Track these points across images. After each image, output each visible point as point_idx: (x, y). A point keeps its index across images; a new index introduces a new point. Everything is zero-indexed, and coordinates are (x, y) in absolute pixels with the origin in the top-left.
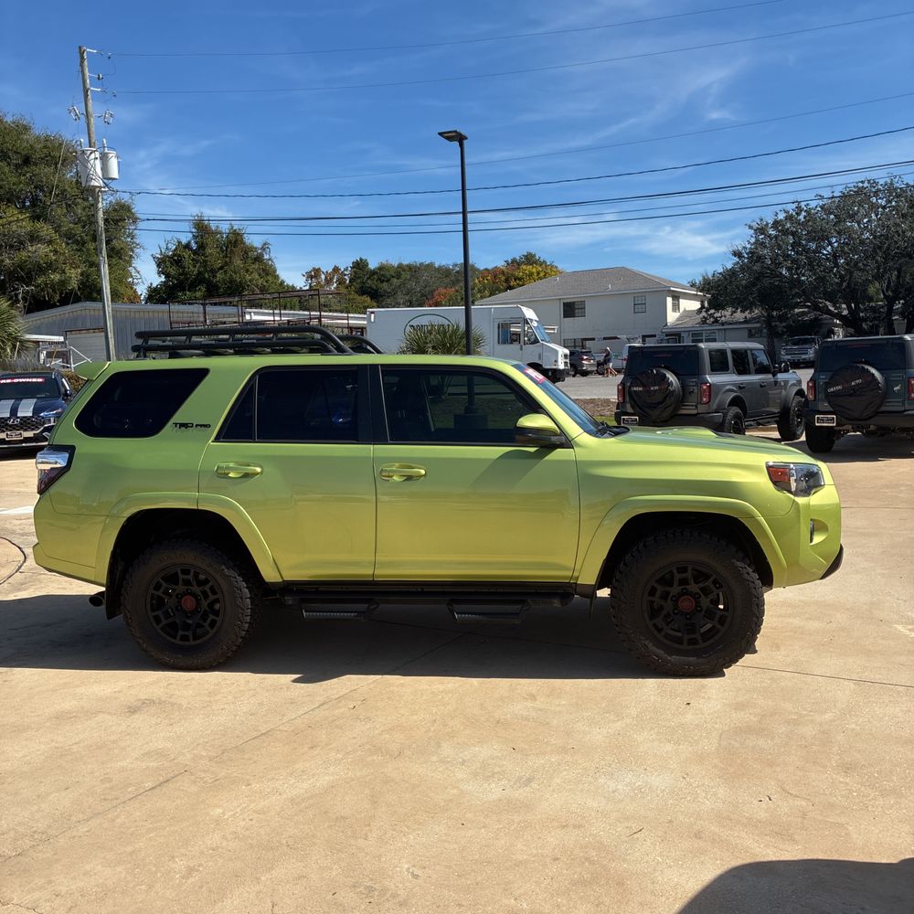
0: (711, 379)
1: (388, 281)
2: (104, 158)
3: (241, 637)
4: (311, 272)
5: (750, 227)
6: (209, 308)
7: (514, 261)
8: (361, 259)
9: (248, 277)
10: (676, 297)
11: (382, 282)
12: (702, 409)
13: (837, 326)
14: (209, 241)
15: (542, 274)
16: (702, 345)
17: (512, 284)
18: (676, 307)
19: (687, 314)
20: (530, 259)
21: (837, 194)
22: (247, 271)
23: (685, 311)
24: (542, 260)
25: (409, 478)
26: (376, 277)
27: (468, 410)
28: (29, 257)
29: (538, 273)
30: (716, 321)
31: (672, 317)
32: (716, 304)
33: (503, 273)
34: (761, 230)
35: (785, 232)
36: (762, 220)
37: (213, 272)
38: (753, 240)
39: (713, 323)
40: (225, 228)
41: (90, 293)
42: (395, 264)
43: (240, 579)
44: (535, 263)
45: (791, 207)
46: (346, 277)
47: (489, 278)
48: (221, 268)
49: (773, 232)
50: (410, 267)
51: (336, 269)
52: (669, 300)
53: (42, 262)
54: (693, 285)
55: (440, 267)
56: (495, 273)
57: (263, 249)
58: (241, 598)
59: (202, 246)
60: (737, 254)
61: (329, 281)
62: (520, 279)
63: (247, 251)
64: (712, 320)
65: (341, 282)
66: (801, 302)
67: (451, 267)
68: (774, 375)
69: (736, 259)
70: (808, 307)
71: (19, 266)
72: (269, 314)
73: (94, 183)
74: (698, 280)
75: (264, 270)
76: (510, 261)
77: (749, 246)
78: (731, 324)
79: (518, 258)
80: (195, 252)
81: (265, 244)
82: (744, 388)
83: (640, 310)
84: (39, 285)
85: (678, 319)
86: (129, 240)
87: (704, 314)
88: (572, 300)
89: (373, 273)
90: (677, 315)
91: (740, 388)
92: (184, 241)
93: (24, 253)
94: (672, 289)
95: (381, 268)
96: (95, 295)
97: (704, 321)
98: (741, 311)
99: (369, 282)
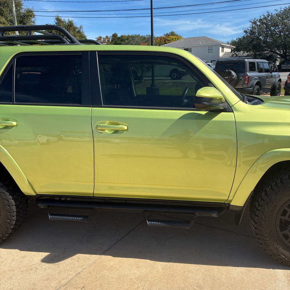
0: (249, 74)
1: (124, 41)
3: (11, 229)
4: (98, 38)
5: (251, 22)
7: (167, 34)
8: (115, 33)
10: (223, 47)
11: (122, 41)
12: (245, 86)
13: (278, 58)
14: (61, 24)
15: (177, 39)
16: (246, 60)
17: (166, 42)
18: (223, 51)
19: (227, 53)
20: (172, 34)
21: (282, 10)
22: (75, 36)
23: (226, 52)
24: (177, 34)
25: (116, 132)
26: (120, 39)
27: (152, 85)
29: (175, 39)
30: (237, 56)
31: (221, 54)
32: (237, 49)
33: (164, 38)
34: (255, 23)
35: (263, 23)
36: (255, 19)
38: (251, 26)
39: (236, 56)
40: (66, 20)
42: (127, 35)
43: (7, 194)
44: (174, 35)
45: (266, 14)
46: (110, 40)
47: (159, 40)
49: (259, 23)
50: (132, 36)
51: (107, 37)
52: (221, 48)
54: (228, 43)
55: (142, 36)
56: (161, 38)
57: (80, 28)
58: (9, 206)
60: (246, 32)
61: (104, 41)
62: (169, 41)
63: (75, 29)
64: (235, 55)
65: (108, 41)
66: (266, 49)
67: (146, 36)
68: (271, 73)
69: (245, 33)
70: (269, 51)
74: (230, 41)
75: (81, 36)
76: (166, 34)
77: (250, 29)
78: (241, 57)
79: (168, 33)
81: (81, 26)
82: (261, 78)
83: (210, 52)
85: (223, 55)
86: (33, 24)
87: (233, 53)
88: (187, 48)
89: (119, 38)
90: (223, 54)
91: (259, 78)
94: (222, 44)
95: (122, 36)
97: (232, 56)
98: (247, 52)
99: (118, 41)
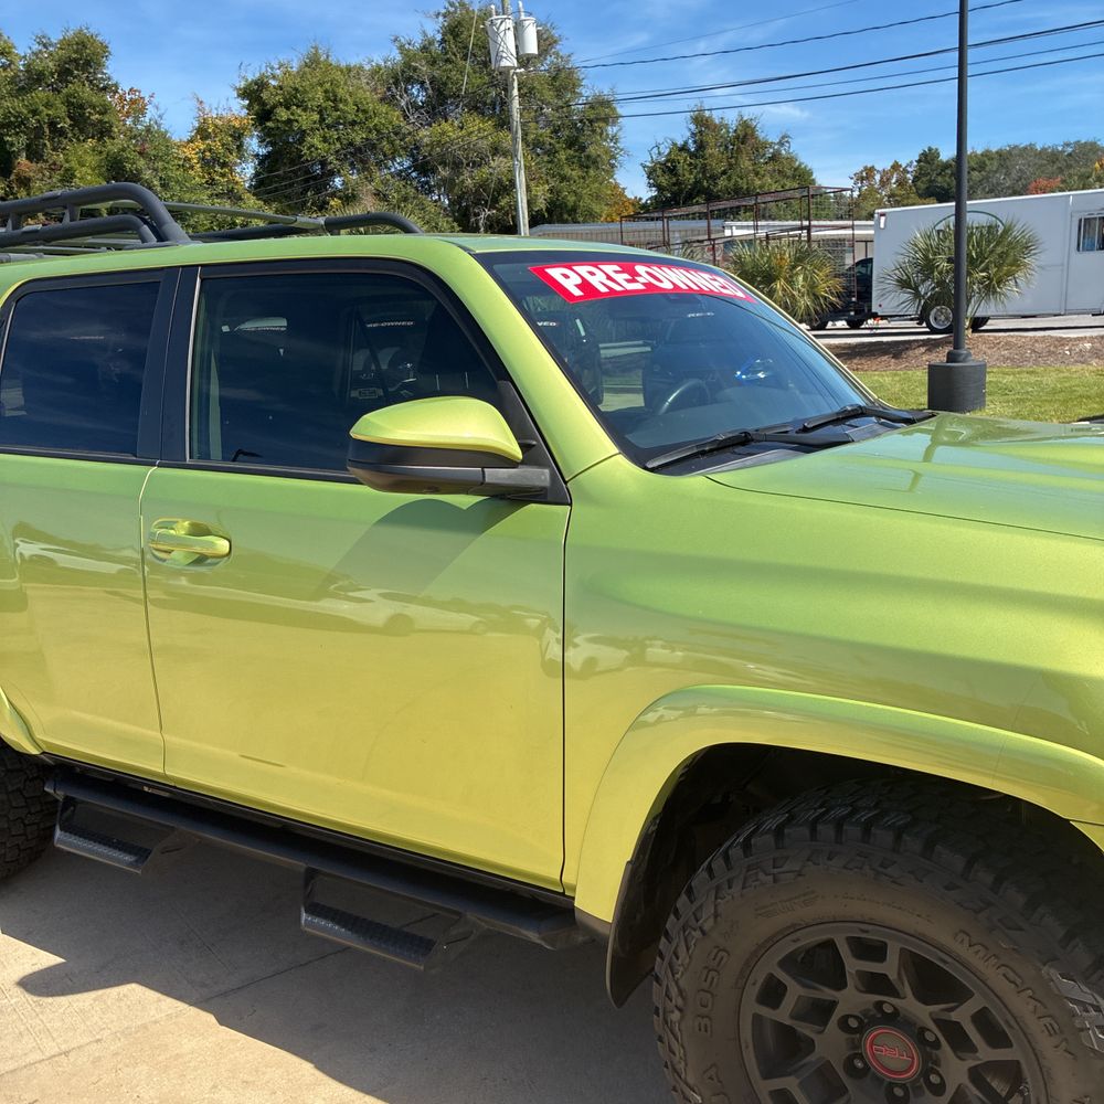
2: (518, 29)
4: (861, 172)
6: (674, 224)
8: (930, 149)
9: (758, 182)
14: (710, 138)
22: (757, 174)
25: (201, 560)
26: (949, 171)
28: (491, 174)
37: (714, 178)
40: (731, 119)
41: (561, 214)
42: (978, 150)
46: (909, 176)
48: (724, 173)
50: (1000, 153)
51: (896, 167)
53: (504, 179)
55: (1044, 150)
57: (781, 144)
59: (701, 146)
61: (884, 183)
63: (760, 147)
65: (901, 183)
67: (1060, 149)
71: (481, 186)
72: (748, 227)
73: (505, 63)
80: (693, 155)
81: (783, 138)
84: (503, 208)
89: (946, 166)
92: (680, 142)
93: (485, 170)
96: (566, 216)
99: (939, 179)
